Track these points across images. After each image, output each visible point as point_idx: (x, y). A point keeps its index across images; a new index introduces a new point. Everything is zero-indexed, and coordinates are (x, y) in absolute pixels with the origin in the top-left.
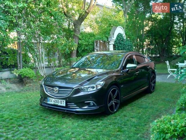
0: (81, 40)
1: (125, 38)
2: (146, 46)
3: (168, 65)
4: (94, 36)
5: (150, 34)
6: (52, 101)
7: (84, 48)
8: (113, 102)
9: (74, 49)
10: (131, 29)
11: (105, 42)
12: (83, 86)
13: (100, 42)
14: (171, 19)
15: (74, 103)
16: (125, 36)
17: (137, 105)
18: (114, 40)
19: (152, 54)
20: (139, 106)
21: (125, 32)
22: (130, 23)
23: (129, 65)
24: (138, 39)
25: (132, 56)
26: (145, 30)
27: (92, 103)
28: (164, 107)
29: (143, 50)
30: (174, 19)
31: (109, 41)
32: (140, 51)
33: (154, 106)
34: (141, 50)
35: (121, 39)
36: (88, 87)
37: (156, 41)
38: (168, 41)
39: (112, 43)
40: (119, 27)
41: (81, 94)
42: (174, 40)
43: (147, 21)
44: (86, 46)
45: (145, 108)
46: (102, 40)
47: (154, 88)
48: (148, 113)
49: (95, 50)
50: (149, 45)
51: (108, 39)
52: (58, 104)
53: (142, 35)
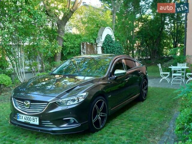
0: (66, 42)
1: (114, 40)
2: (136, 47)
3: (160, 69)
4: (80, 37)
5: (141, 36)
6: (22, 118)
7: (70, 51)
8: (99, 117)
9: (58, 52)
10: (120, 30)
11: (92, 44)
12: (61, 99)
13: (87, 44)
14: (162, 20)
15: (50, 121)
16: (114, 38)
17: (128, 116)
18: (103, 42)
19: (142, 56)
20: (130, 119)
21: (114, 33)
22: (119, 24)
23: (117, 72)
24: (128, 41)
25: (121, 60)
26: (135, 31)
27: (72, 119)
28: (159, 119)
29: (133, 52)
30: (165, 20)
31: (97, 43)
32: (130, 54)
33: (147, 118)
34: (131, 52)
35: (110, 41)
36: (67, 100)
37: (146, 42)
38: (159, 43)
39: (100, 45)
40: (107, 27)
41: (59, 109)
42: (165, 41)
43: (137, 22)
44: (72, 49)
45: (137, 122)
46: (89, 42)
47: (146, 95)
48: (141, 128)
49: (82, 54)
50: (139, 46)
51: (95, 41)
52: (30, 121)
53: (132, 36)
